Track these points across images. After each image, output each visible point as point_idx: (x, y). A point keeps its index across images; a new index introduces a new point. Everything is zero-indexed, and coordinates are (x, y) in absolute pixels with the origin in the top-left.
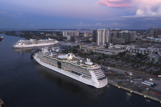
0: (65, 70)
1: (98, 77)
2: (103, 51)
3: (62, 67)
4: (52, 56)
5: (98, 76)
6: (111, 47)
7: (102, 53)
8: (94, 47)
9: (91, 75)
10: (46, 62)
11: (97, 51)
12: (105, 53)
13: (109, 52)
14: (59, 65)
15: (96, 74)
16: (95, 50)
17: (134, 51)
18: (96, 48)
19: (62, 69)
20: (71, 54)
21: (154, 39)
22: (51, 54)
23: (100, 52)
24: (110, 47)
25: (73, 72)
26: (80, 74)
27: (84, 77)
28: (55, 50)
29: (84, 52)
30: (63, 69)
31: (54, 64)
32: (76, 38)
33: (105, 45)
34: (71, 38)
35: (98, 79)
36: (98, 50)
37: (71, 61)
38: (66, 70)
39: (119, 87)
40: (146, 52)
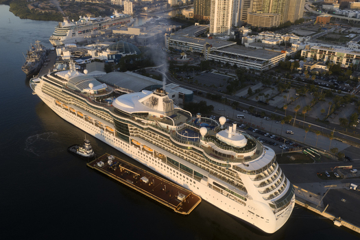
0: (143, 149)
1: (271, 197)
2: (234, 56)
3: (130, 138)
4: (92, 92)
5: (272, 193)
6: (250, 40)
7: (232, 65)
8: (208, 46)
9: (245, 185)
10: (76, 110)
11: (216, 58)
12: (240, 63)
13: (253, 59)
14: (123, 131)
15: (263, 184)
16: (212, 53)
17: (318, 56)
18: (214, 48)
19: (132, 144)
20: (161, 99)
21: (344, 13)
22: (88, 87)
23: (226, 59)
24: (246, 41)
25: (171, 162)
26: (199, 177)
27: (217, 187)
28: (96, 54)
29: (178, 59)
30: (137, 146)
31: (104, 124)
32: (146, 8)
33: (233, 33)
34: (134, 10)
35: (271, 205)
36: (218, 53)
37: (164, 125)
38: (148, 152)
39: (337, 224)
40: (354, 62)
